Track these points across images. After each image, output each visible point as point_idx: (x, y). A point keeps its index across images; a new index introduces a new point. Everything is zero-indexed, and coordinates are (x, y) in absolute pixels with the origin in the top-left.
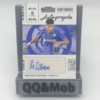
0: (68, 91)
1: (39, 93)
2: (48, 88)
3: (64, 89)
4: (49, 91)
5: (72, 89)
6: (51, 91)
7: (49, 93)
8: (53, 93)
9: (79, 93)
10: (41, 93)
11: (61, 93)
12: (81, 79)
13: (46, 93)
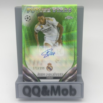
0: (69, 94)
1: (39, 96)
2: (49, 91)
3: (65, 92)
4: (50, 95)
5: (73, 92)
6: (52, 95)
7: (50, 97)
8: (53, 96)
9: (80, 96)
10: (42, 96)
11: (62, 96)
12: (83, 82)
13: (47, 97)
